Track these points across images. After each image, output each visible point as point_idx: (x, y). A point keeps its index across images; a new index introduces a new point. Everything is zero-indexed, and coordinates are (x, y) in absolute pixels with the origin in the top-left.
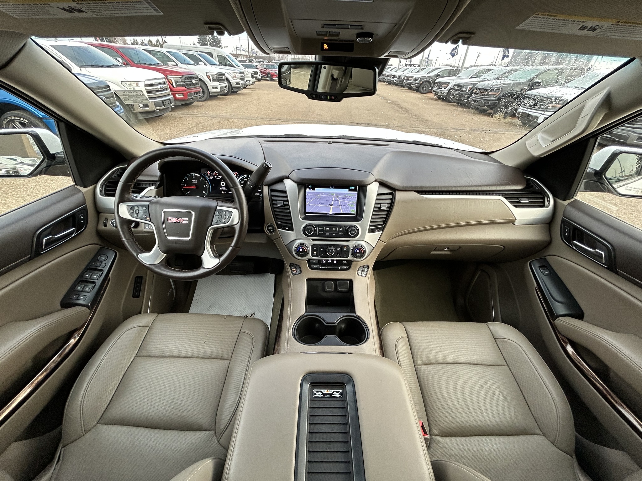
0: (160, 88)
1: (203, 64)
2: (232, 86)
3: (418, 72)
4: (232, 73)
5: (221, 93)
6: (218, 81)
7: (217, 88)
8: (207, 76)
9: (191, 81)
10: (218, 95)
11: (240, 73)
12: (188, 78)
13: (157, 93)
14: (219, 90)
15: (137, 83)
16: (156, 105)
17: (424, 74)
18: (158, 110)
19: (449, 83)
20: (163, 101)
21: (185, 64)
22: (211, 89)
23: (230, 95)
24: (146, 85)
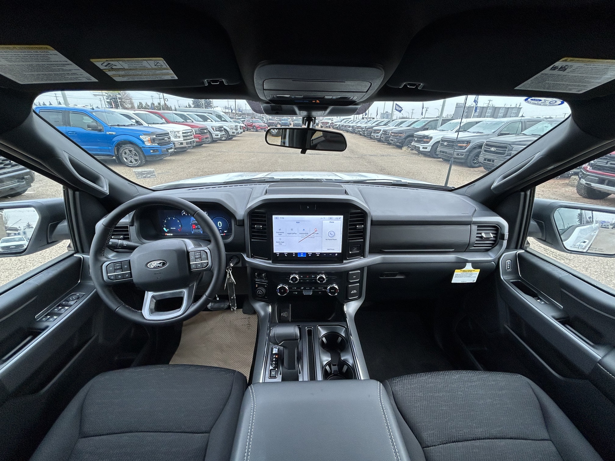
0: (190, 134)
2: (230, 134)
3: (366, 123)
4: (230, 126)
5: (220, 139)
6: (218, 131)
7: (218, 135)
8: (212, 128)
9: (204, 131)
10: (217, 140)
11: (235, 126)
12: (202, 129)
13: (188, 137)
14: (219, 137)
15: (178, 132)
16: (187, 143)
17: (369, 125)
18: (187, 146)
19: (381, 130)
20: (190, 141)
21: (198, 121)
22: (214, 136)
23: (227, 140)
24: (183, 133)
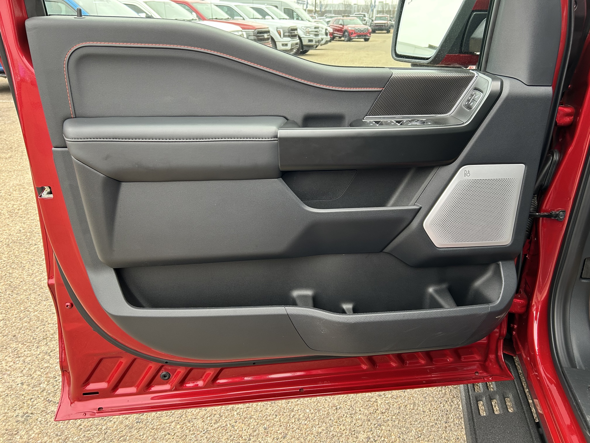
1: (271, 18)
6: (289, 36)
7: (286, 45)
8: (277, 31)
9: (263, 36)
12: (260, 33)
21: (253, 18)
